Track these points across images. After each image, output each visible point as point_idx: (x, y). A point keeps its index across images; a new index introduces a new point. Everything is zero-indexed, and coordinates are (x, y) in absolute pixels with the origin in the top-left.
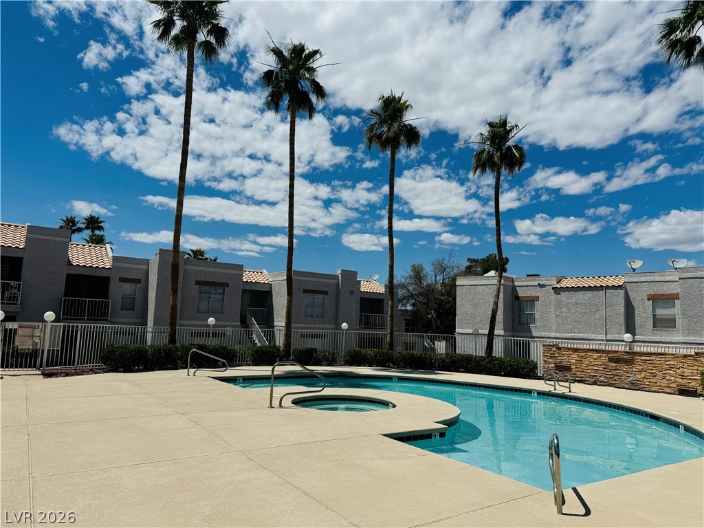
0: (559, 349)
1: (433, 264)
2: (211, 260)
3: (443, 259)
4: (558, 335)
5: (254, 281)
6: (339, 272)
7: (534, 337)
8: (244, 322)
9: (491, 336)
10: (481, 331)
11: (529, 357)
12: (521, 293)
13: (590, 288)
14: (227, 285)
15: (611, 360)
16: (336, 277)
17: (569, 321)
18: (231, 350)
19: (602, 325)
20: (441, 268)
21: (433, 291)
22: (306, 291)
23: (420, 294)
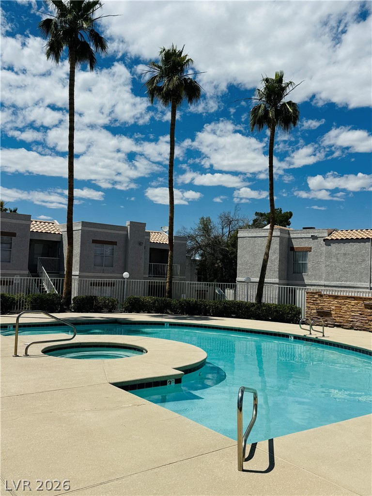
0: (321, 296)
1: (221, 217)
2: (11, 211)
3: (229, 213)
4: (327, 283)
5: (44, 231)
6: (127, 224)
7: (305, 285)
9: (261, 283)
10: (253, 280)
11: (294, 304)
12: (296, 244)
13: (357, 240)
14: (14, 235)
15: (367, 306)
16: (125, 228)
17: (338, 271)
18: (9, 298)
19: (367, 274)
20: (228, 221)
21: (220, 242)
22: (94, 241)
23: (208, 245)
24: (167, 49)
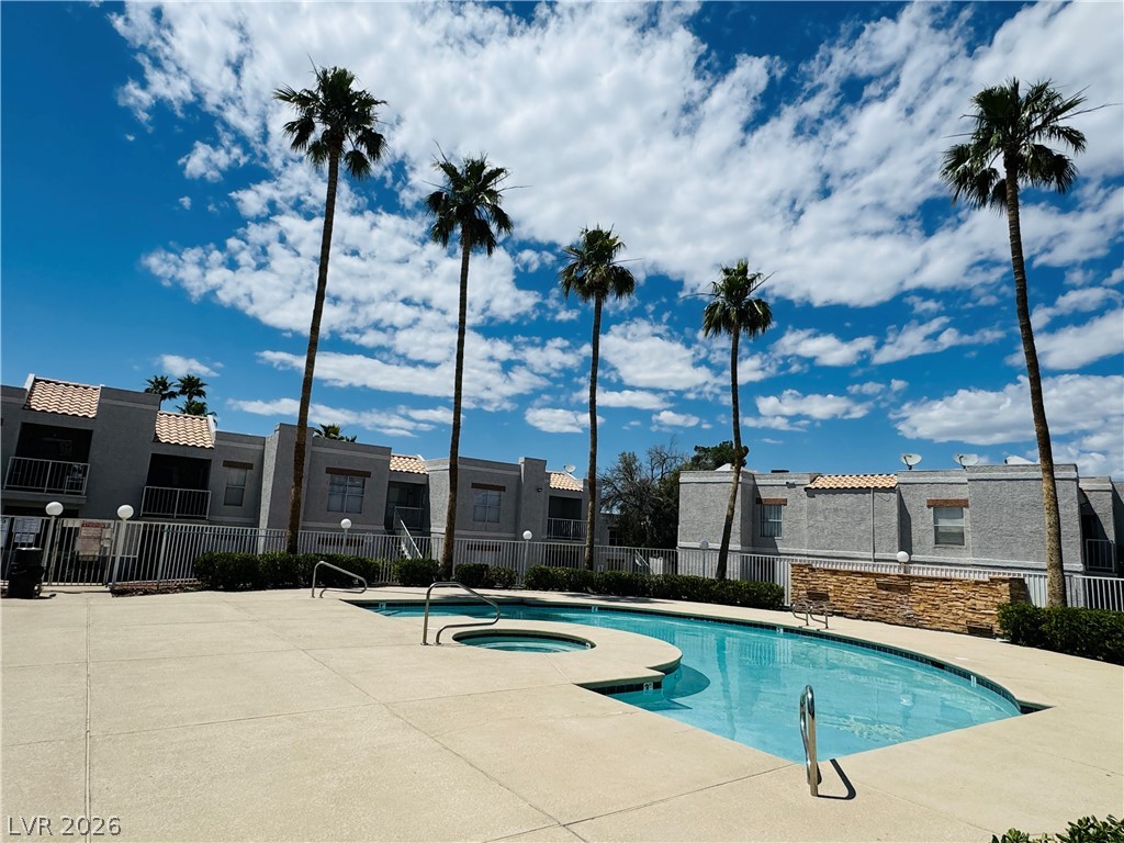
0: (813, 570)
1: (650, 453)
2: (348, 440)
3: (662, 447)
4: (810, 552)
5: (404, 470)
6: (521, 460)
7: (780, 555)
8: (390, 527)
9: (724, 551)
10: (711, 545)
11: (773, 581)
12: (764, 494)
13: (853, 490)
14: (368, 474)
15: (881, 586)
16: (517, 467)
17: (826, 533)
18: (371, 564)
19: (868, 539)
20: (660, 459)
21: (649, 489)
22: (475, 486)
23: (631, 493)
24: (590, 230)
